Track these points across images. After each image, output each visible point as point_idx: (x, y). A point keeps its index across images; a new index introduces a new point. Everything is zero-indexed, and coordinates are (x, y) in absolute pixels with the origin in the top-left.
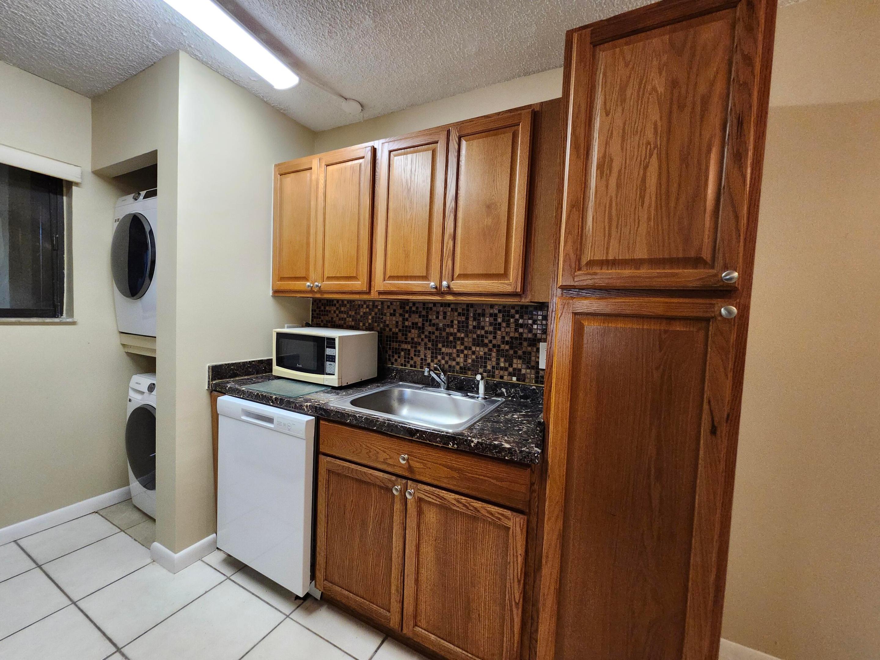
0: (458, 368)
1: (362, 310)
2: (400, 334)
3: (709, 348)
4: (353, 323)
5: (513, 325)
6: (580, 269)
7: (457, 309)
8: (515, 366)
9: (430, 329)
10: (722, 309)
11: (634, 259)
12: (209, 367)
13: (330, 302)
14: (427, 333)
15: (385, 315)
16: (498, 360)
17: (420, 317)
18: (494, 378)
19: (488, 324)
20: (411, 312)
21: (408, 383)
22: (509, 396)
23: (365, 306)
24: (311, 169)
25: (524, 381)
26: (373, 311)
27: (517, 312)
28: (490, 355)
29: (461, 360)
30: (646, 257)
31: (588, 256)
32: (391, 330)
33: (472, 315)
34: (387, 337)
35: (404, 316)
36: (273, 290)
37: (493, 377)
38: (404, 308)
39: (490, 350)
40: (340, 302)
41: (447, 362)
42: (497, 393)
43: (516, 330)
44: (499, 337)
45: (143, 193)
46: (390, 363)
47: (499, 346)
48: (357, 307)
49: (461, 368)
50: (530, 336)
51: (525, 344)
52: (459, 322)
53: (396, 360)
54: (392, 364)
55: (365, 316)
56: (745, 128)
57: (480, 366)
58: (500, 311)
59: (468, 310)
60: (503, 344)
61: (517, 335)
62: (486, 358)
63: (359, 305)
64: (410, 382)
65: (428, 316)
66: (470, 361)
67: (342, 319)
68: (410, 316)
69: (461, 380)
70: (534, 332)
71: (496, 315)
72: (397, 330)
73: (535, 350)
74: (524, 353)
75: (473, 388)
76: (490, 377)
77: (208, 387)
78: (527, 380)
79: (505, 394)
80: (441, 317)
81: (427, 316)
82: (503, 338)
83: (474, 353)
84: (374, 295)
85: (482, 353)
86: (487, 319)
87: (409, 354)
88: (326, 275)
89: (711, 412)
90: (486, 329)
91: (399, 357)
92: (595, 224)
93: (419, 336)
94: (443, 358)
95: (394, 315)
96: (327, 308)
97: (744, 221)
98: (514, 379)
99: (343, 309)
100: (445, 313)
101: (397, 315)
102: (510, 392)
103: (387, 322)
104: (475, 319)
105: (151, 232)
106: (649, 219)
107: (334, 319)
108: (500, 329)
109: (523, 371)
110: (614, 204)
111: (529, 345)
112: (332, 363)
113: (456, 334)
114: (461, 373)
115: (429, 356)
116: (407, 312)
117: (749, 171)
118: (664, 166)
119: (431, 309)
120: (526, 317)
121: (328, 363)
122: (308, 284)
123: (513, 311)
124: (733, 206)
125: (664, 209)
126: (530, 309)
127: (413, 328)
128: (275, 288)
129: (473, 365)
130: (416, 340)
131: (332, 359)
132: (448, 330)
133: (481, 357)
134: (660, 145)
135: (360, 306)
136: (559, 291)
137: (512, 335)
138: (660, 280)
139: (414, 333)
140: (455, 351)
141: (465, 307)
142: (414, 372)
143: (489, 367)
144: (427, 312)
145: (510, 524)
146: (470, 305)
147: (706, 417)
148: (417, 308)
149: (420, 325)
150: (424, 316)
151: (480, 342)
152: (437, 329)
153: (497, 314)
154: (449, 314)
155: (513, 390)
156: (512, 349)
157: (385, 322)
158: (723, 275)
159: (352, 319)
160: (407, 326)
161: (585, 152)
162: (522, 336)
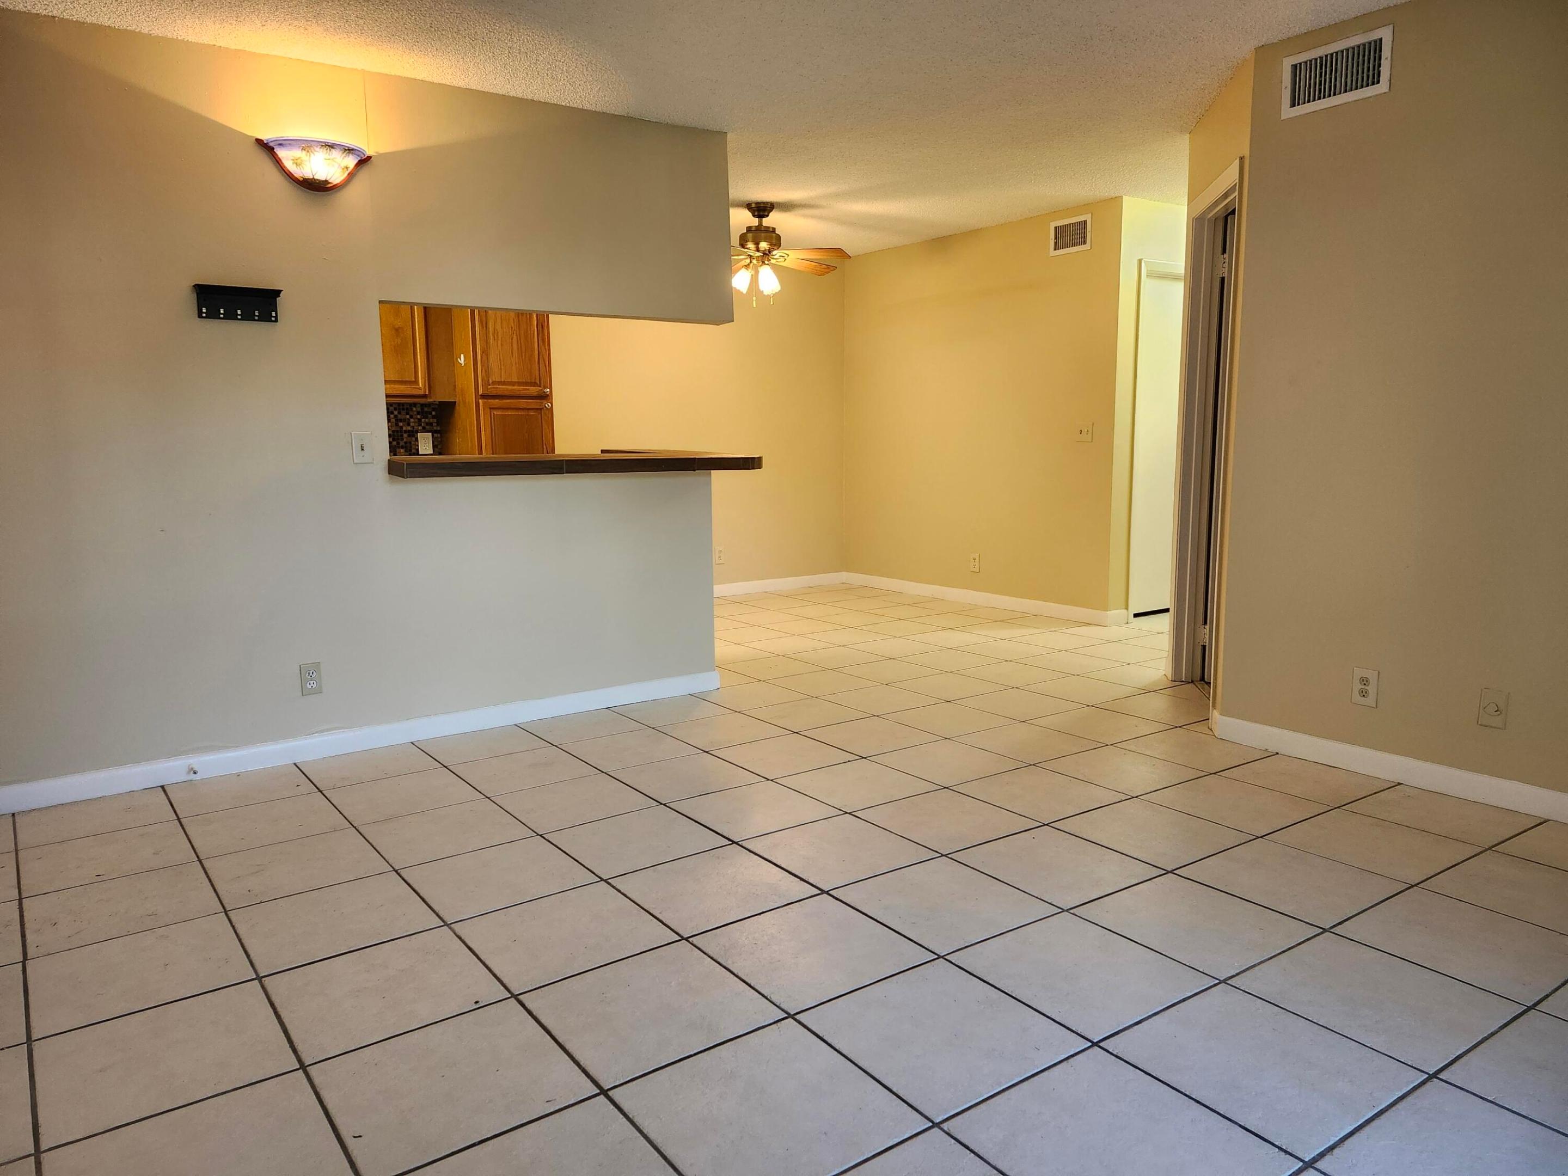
10: (546, 405)
11: (512, 382)
27: (395, 409)
30: (517, 381)
43: (397, 424)
50: (409, 428)
51: (405, 435)
61: (398, 429)
70: (411, 424)
73: (414, 439)
74: (405, 443)
106: (516, 363)
120: (403, 412)
123: (393, 409)
125: (520, 357)
137: (394, 429)
138: (523, 392)
156: (395, 441)
158: (544, 390)
162: (402, 429)
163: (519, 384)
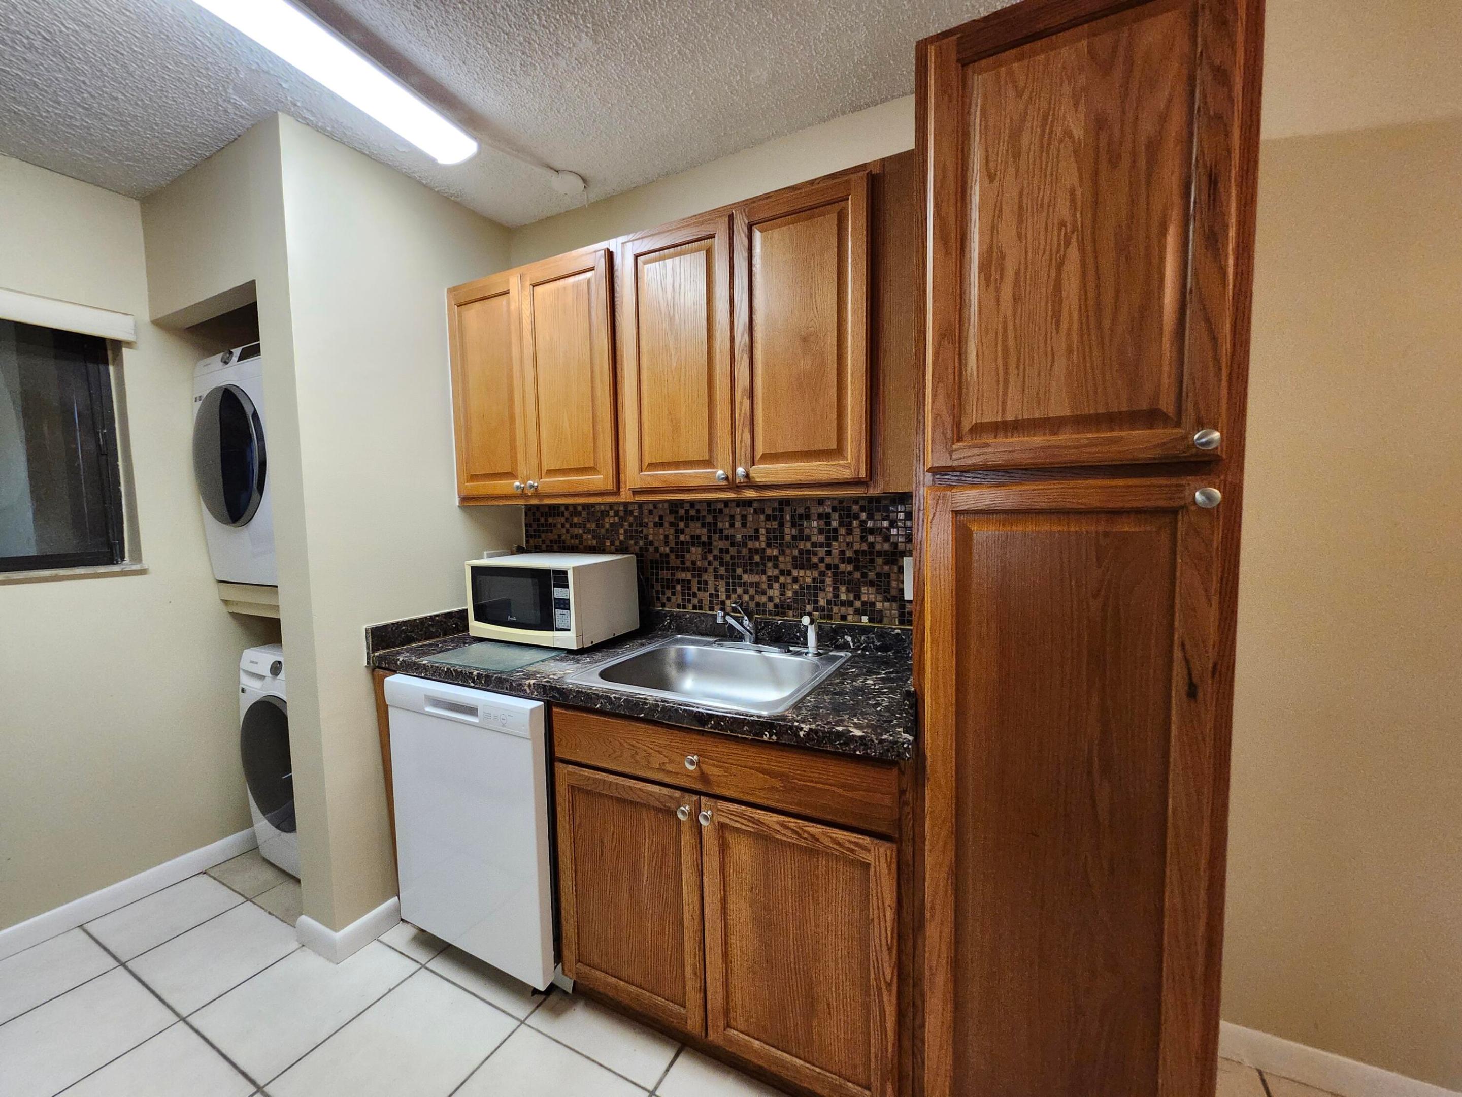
0: (770, 606)
1: (607, 520)
2: (672, 556)
3: (1178, 556)
4: (595, 542)
5: (857, 532)
6: (960, 439)
7: (764, 509)
8: (864, 598)
9: (721, 545)
10: (1197, 494)
11: (1049, 418)
12: (366, 630)
13: (554, 510)
14: (716, 552)
15: (646, 525)
16: (836, 589)
17: (703, 525)
18: (831, 619)
19: (816, 531)
20: (688, 518)
21: (691, 635)
22: (858, 648)
23: (612, 513)
24: (507, 292)
25: (881, 621)
26: (625, 521)
27: (863, 509)
28: (823, 582)
29: (775, 592)
30: (1068, 414)
31: (972, 417)
32: (657, 550)
33: (788, 518)
34: (651, 561)
35: (678, 526)
36: (459, 496)
37: (830, 617)
38: (677, 512)
39: (822, 574)
40: (571, 509)
41: (752, 598)
42: (838, 643)
43: (863, 539)
44: (835, 552)
45: (237, 352)
46: (660, 605)
47: (836, 567)
48: (599, 514)
49: (776, 606)
50: (886, 546)
51: (879, 561)
52: (768, 531)
53: (669, 599)
54: (663, 605)
55: (612, 531)
56: (1222, 190)
57: (807, 601)
58: (834, 509)
59: (781, 510)
60: (843, 563)
61: (865, 547)
62: (816, 588)
63: (602, 512)
64: (695, 633)
65: (717, 523)
66: (789, 594)
67: (576, 536)
68: (687, 526)
69: (777, 626)
70: (893, 540)
71: (828, 516)
72: (667, 549)
73: (896, 570)
74: (879, 575)
75: (798, 638)
76: (824, 619)
77: (368, 663)
78: (885, 620)
79: (851, 644)
80: (738, 524)
81: (715, 524)
82: (842, 552)
83: (795, 580)
84: (625, 496)
85: (809, 580)
86: (815, 524)
87: (689, 589)
88: (545, 468)
89: (1187, 661)
90: (814, 539)
91: (674, 594)
92: (980, 362)
93: (704, 558)
94: (746, 592)
95: (661, 525)
96: (550, 520)
97: (1226, 347)
98: (865, 619)
99: (576, 520)
100: (744, 517)
101: (666, 525)
102: (859, 641)
103: (651, 538)
105: (255, 415)
106: (1070, 351)
107: (563, 538)
108: (836, 539)
109: (879, 606)
110: (1010, 326)
111: (886, 563)
112: (564, 612)
113: (764, 550)
114: (777, 614)
115: (723, 589)
116: (681, 519)
117: (1231, 261)
118: (1090, 260)
119: (721, 511)
120: (878, 516)
121: (558, 611)
122: (517, 483)
123: (856, 508)
124: (1208, 321)
125: (1093, 332)
126: (885, 502)
127: (693, 545)
128: (463, 494)
129: (795, 601)
130: (699, 564)
131: (564, 604)
132: (750, 545)
133: (809, 587)
134: (1082, 226)
135: (605, 514)
136: (929, 476)
137: (857, 547)
138: (1094, 450)
139: (695, 553)
140: (764, 578)
141: (776, 505)
142: (699, 617)
143: (822, 602)
144: (715, 518)
145: (869, 858)
146: (785, 502)
147: (1178, 671)
148: (698, 511)
149: (704, 538)
150: (709, 523)
151: (803, 561)
152: (733, 545)
153: (830, 514)
154: (750, 518)
155: (863, 638)
156: (858, 570)
157: (646, 537)
158: (1196, 437)
159: (593, 536)
160: (682, 543)
161: (959, 246)
162: (874, 548)
163: (1080, 421)
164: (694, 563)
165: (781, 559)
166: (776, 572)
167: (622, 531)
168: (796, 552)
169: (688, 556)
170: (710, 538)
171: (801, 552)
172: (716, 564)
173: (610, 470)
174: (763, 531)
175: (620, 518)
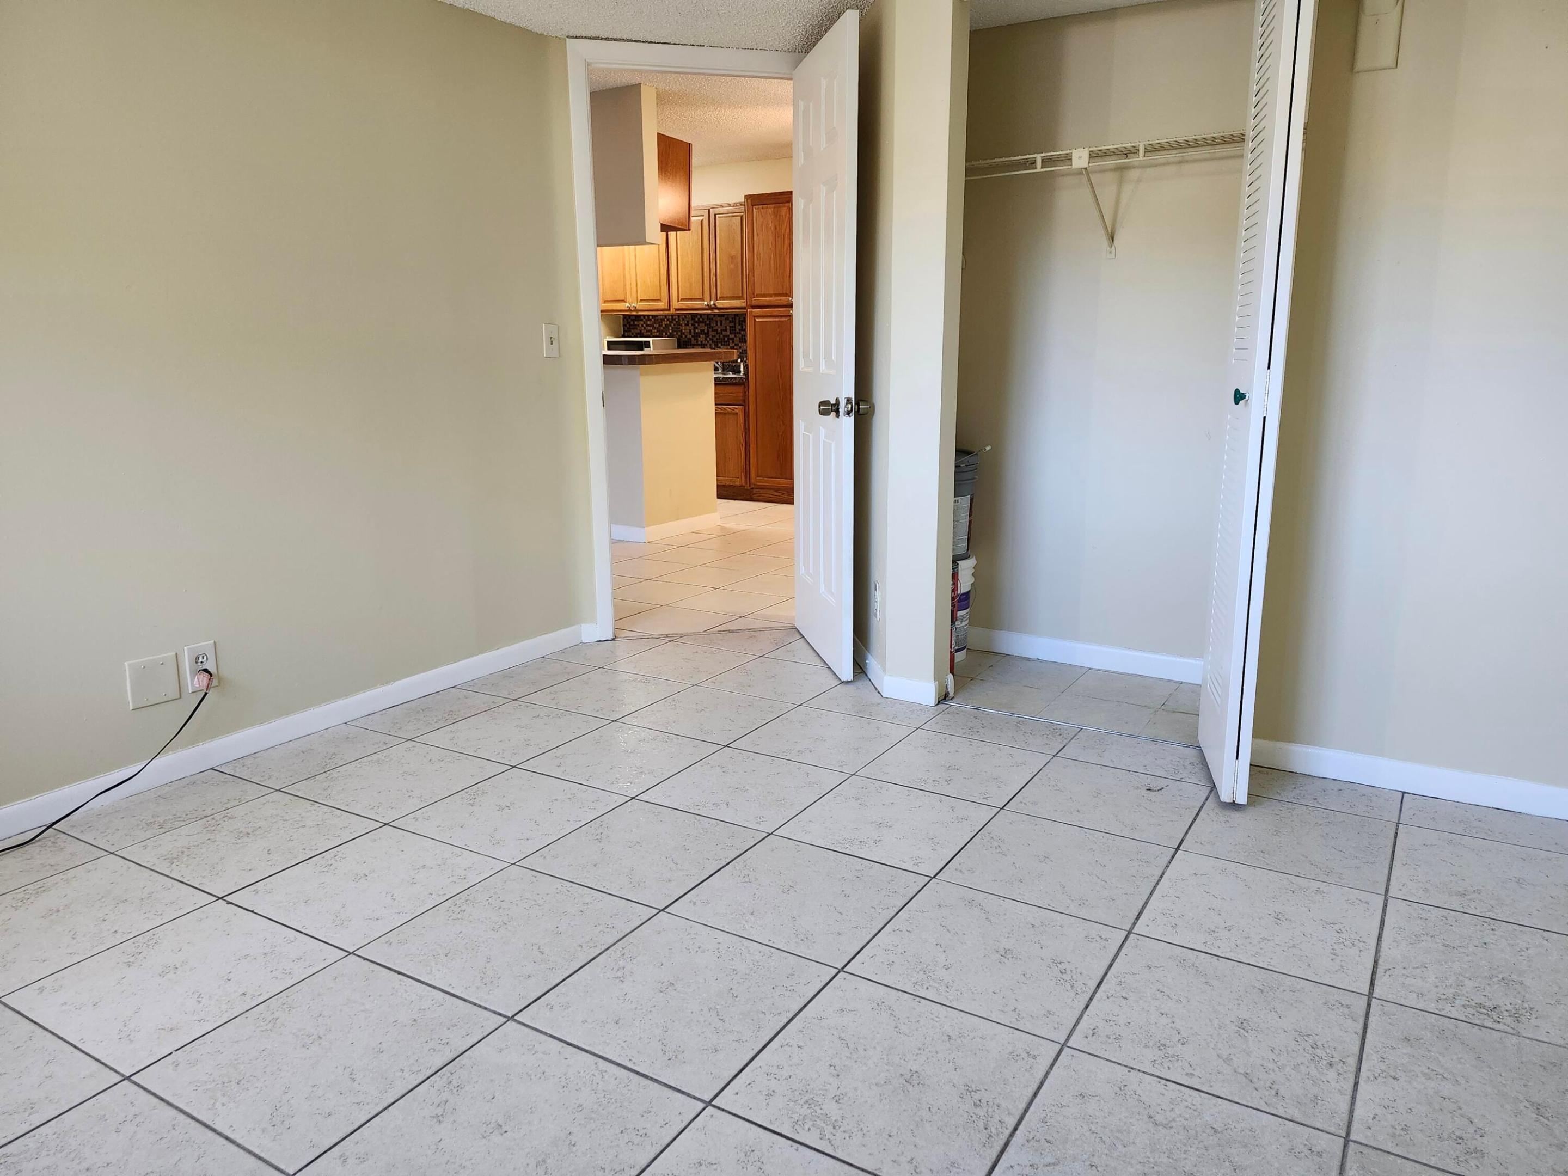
1: (664, 322)
2: (693, 339)
4: (658, 334)
9: (712, 333)
13: (638, 318)
14: (711, 337)
15: (681, 325)
17: (705, 325)
20: (699, 322)
23: (666, 319)
26: (672, 323)
31: (756, 292)
32: (686, 336)
34: (684, 342)
35: (695, 325)
38: (694, 319)
40: (646, 317)
52: (730, 327)
55: (667, 327)
59: (735, 319)
63: (661, 319)
67: (653, 329)
68: (698, 325)
72: (690, 336)
80: (719, 324)
81: (710, 325)
83: (740, 348)
84: (672, 311)
88: (639, 298)
93: (706, 339)
95: (688, 325)
96: (636, 323)
99: (649, 323)
100: (721, 322)
101: (690, 324)
104: (739, 325)
107: (643, 331)
113: (729, 336)
116: (696, 322)
119: (712, 319)
122: (625, 305)
128: (601, 309)
135: (663, 320)
139: (702, 337)
144: (710, 321)
146: (736, 315)
148: (703, 319)
149: (706, 331)
150: (707, 324)
152: (717, 334)
154: (723, 322)
157: (682, 330)
159: (660, 329)
164: (702, 342)
165: (735, 339)
166: (734, 344)
167: (670, 328)
168: (740, 336)
169: (699, 339)
170: (708, 330)
171: (742, 336)
172: (711, 342)
173: (666, 301)
174: (728, 327)
175: (670, 322)
